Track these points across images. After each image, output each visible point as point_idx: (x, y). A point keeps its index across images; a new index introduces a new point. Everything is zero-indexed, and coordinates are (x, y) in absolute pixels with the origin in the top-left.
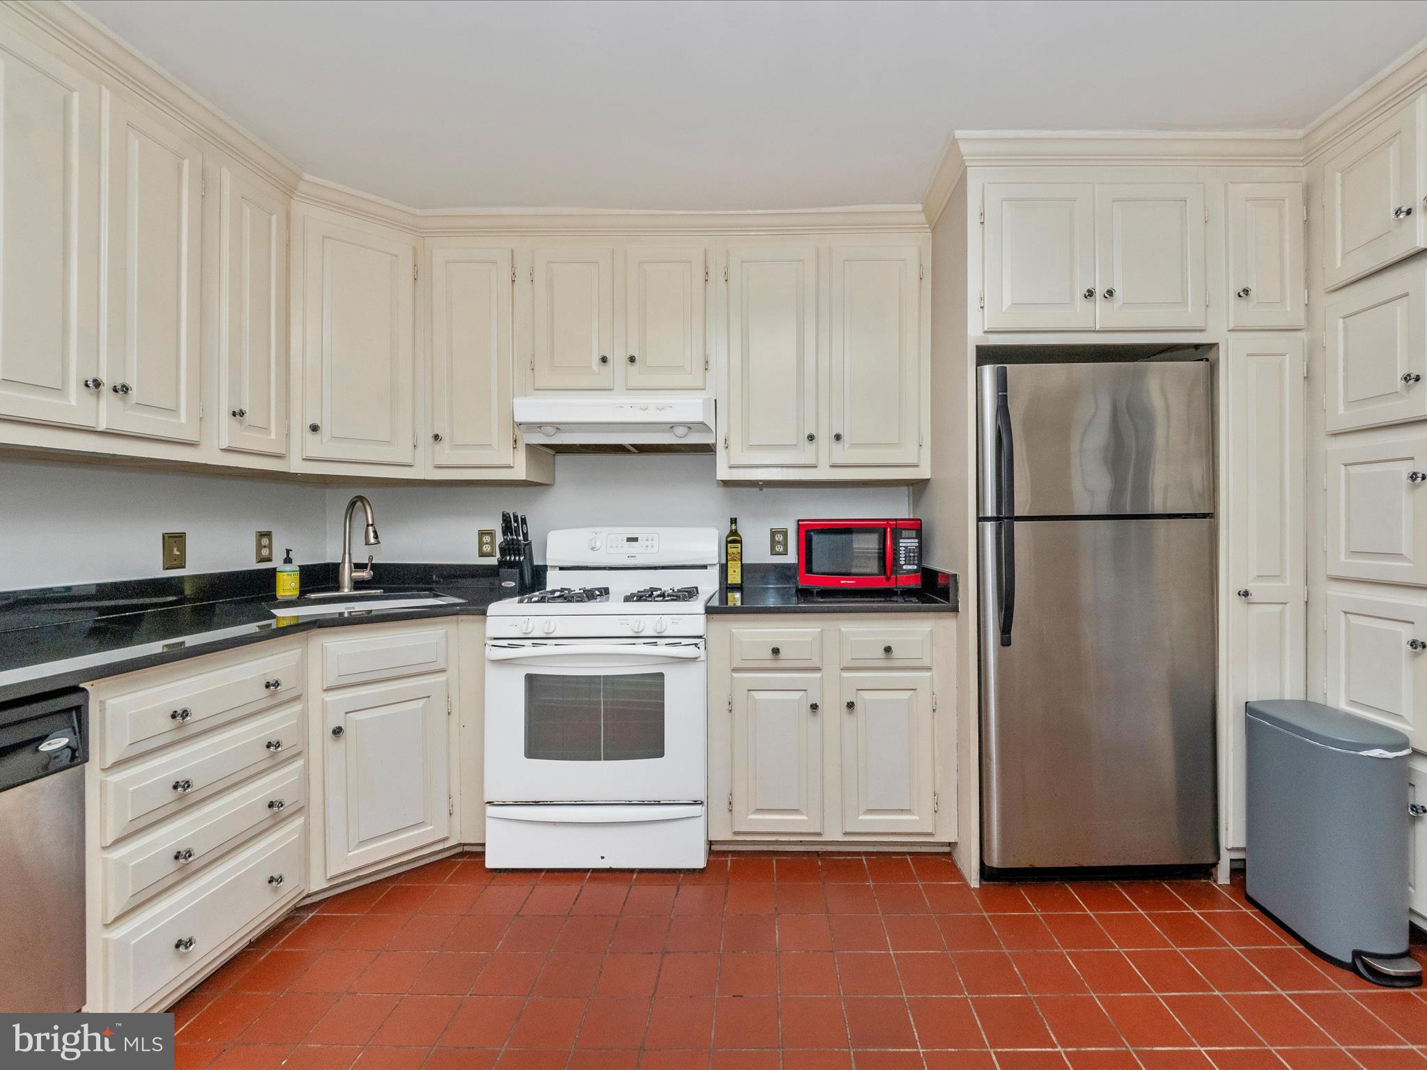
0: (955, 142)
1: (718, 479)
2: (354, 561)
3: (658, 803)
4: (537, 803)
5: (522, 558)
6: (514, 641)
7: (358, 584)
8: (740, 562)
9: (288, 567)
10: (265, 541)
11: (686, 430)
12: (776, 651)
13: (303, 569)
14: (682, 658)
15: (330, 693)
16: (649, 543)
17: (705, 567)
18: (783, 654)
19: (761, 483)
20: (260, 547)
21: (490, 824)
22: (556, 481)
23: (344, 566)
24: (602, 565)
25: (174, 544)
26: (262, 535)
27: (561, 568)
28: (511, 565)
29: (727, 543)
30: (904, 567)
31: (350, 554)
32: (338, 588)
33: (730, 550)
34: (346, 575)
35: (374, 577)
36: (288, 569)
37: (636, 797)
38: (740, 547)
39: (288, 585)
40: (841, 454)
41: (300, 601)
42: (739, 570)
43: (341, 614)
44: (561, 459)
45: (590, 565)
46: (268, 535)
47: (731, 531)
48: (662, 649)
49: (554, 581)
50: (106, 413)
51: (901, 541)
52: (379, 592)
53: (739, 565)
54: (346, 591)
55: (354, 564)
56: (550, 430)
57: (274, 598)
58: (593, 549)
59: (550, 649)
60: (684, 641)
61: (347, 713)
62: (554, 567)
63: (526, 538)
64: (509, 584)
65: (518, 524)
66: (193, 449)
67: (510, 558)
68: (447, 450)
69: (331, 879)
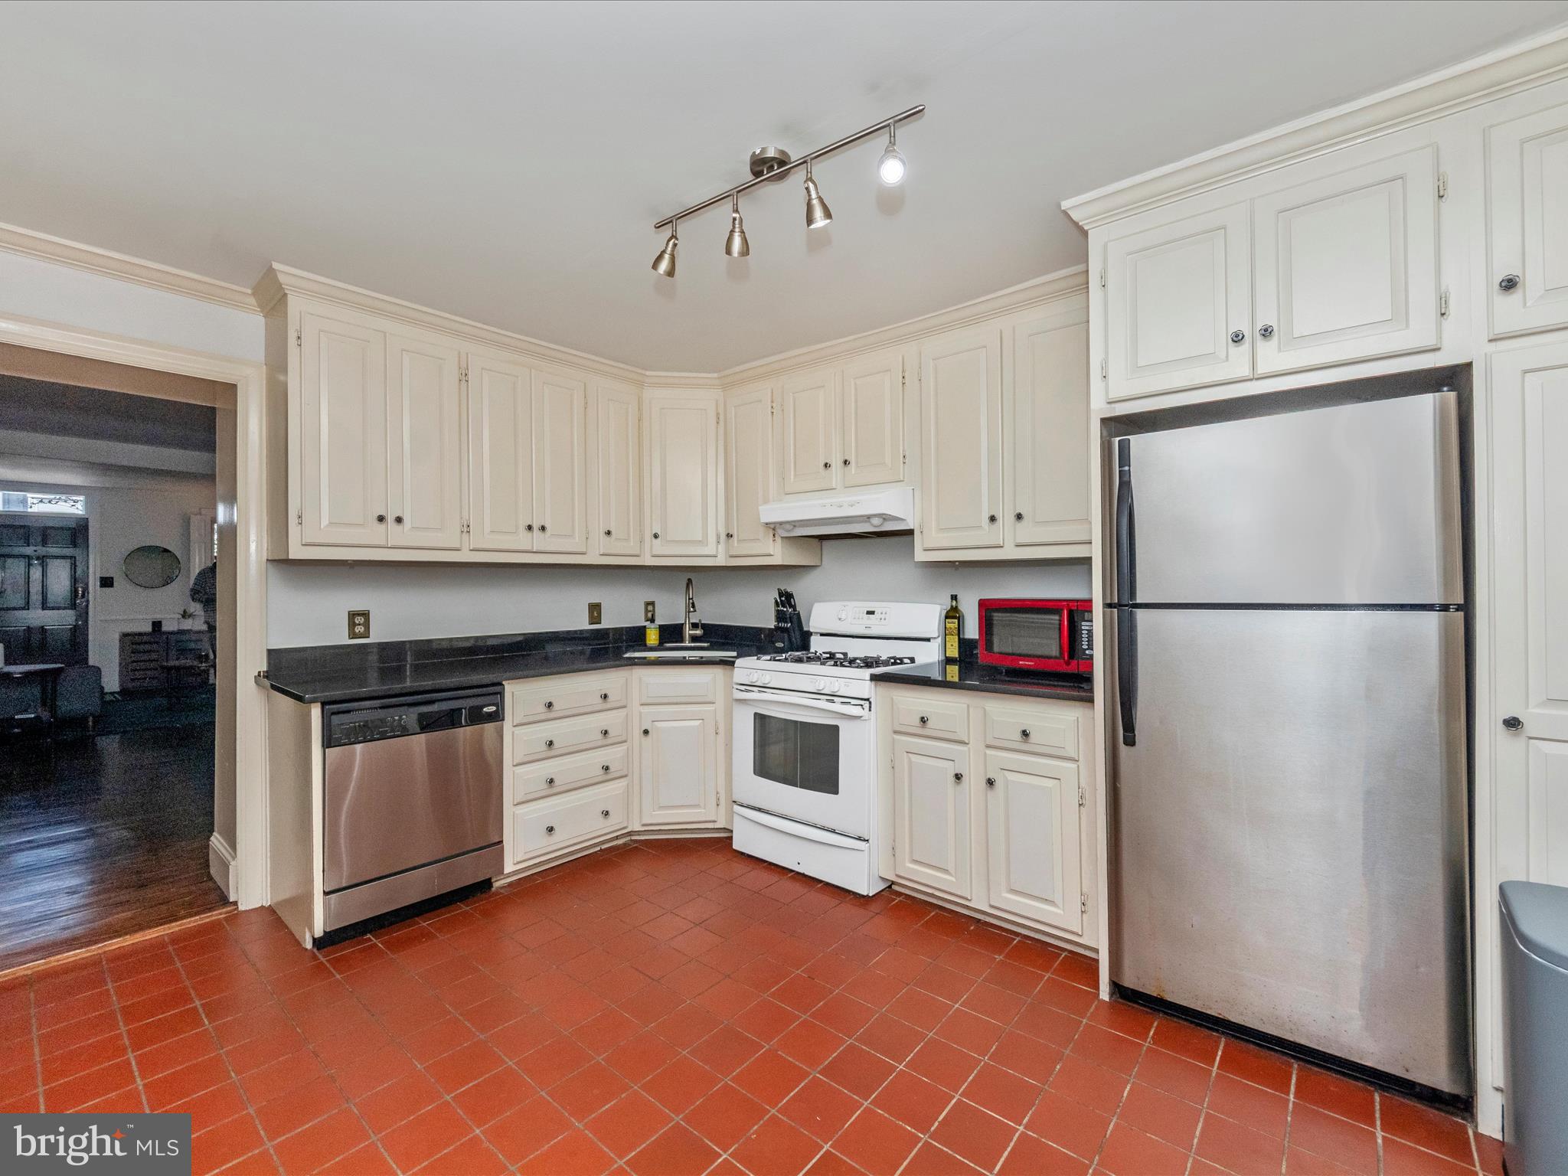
0: (1065, 213)
1: (916, 560)
2: (691, 621)
3: (833, 831)
4: (759, 810)
5: (789, 625)
6: (750, 686)
7: (694, 639)
8: (957, 637)
9: (653, 626)
10: (650, 608)
11: (881, 520)
12: (923, 720)
13: (661, 627)
14: (845, 715)
15: (646, 707)
16: (883, 616)
17: (928, 640)
18: (930, 724)
19: (957, 564)
20: (647, 611)
21: (736, 818)
22: (823, 563)
23: (686, 624)
24: (848, 634)
25: (595, 610)
26: (648, 604)
27: (822, 635)
28: (785, 630)
29: (947, 617)
30: (1087, 652)
31: (689, 617)
32: (682, 641)
33: (948, 625)
34: (688, 632)
35: (704, 634)
37: (820, 822)
38: (957, 623)
39: (652, 638)
40: (1026, 532)
41: (660, 647)
42: (956, 644)
43: (685, 658)
44: (826, 544)
45: (839, 633)
46: (652, 604)
47: (952, 606)
48: (837, 707)
49: (817, 645)
50: (538, 541)
51: (1083, 623)
52: (706, 645)
53: (957, 640)
54: (687, 644)
55: (692, 624)
56: (788, 526)
57: (645, 645)
58: (840, 619)
59: (768, 696)
60: (853, 702)
61: (653, 721)
62: (817, 633)
63: (795, 610)
64: (779, 645)
65: (786, 598)
66: (584, 556)
67: (782, 625)
68: (736, 544)
69: (644, 825)
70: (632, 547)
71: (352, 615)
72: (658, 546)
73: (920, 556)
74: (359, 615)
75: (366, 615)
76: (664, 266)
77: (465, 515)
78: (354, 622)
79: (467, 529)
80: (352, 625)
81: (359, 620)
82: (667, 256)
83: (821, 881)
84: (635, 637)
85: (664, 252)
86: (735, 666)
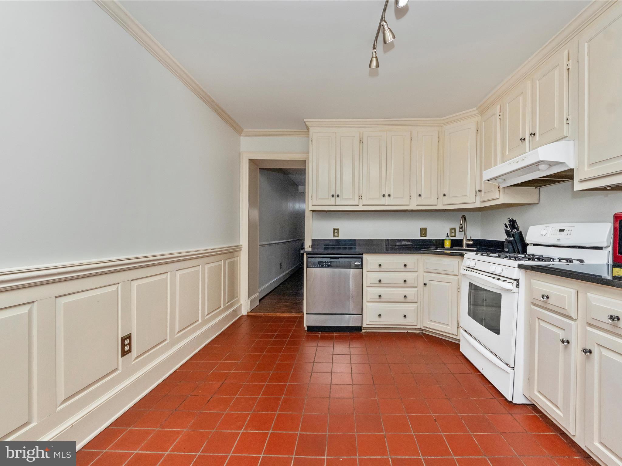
1: (574, 190)
3: (496, 356)
5: (514, 239)
7: (468, 245)
9: (448, 238)
10: (453, 231)
11: (547, 166)
15: (427, 273)
16: (569, 232)
18: (550, 300)
20: (451, 232)
21: (461, 335)
23: (464, 240)
24: (547, 244)
25: (424, 231)
26: (452, 229)
28: (511, 242)
31: (466, 235)
32: (462, 246)
34: (465, 242)
36: (448, 239)
39: (447, 244)
41: (451, 249)
44: (542, 189)
45: (542, 244)
46: (454, 229)
48: (500, 283)
54: (464, 247)
55: (467, 239)
57: (444, 247)
58: (542, 235)
59: (474, 273)
60: (509, 280)
61: (429, 280)
62: (531, 244)
63: (518, 229)
64: (506, 250)
65: (513, 224)
66: (409, 206)
67: (509, 239)
68: (483, 195)
69: (424, 327)
70: (433, 201)
71: (335, 229)
72: (446, 200)
73: (578, 186)
74: (336, 229)
75: (338, 229)
76: (374, 64)
77: (361, 193)
78: (335, 232)
79: (360, 197)
80: (334, 233)
81: (336, 231)
82: (374, 59)
83: (491, 384)
84: (440, 243)
85: (372, 58)
86: (464, 257)
